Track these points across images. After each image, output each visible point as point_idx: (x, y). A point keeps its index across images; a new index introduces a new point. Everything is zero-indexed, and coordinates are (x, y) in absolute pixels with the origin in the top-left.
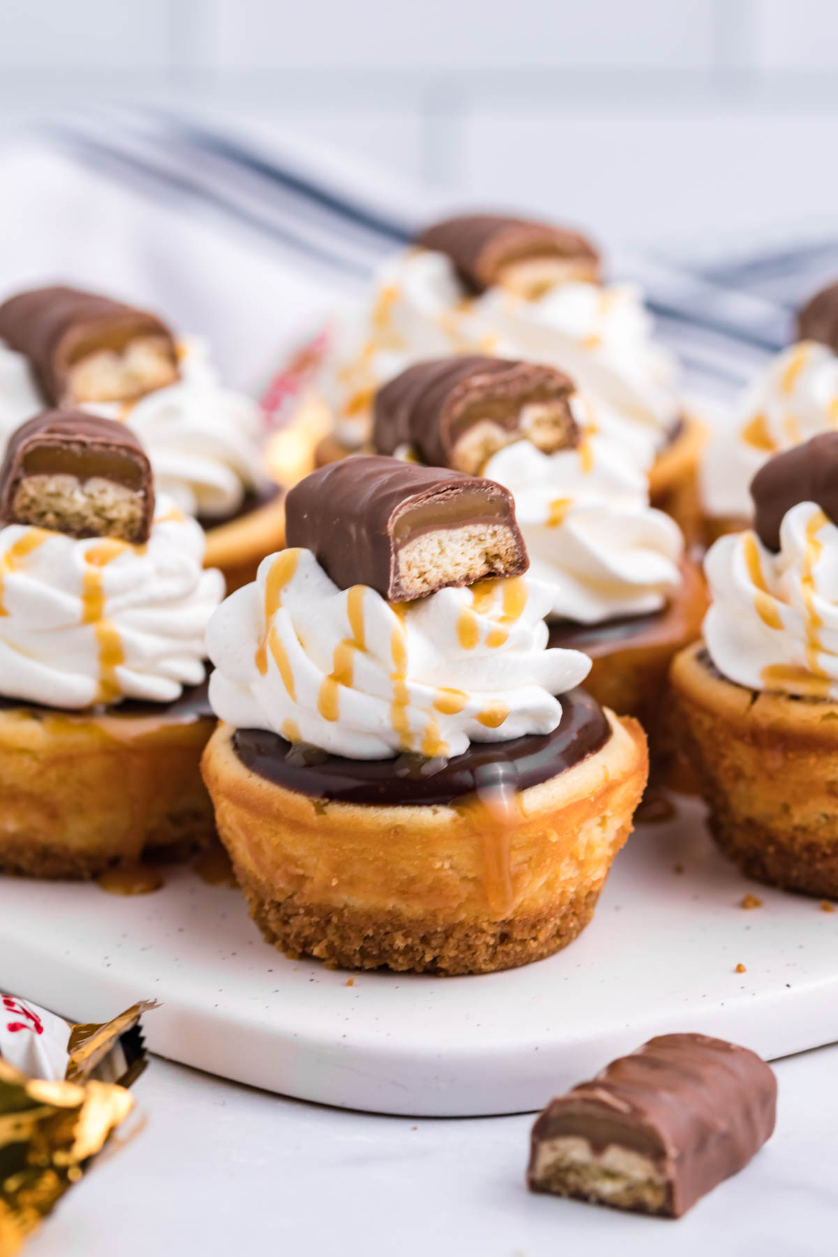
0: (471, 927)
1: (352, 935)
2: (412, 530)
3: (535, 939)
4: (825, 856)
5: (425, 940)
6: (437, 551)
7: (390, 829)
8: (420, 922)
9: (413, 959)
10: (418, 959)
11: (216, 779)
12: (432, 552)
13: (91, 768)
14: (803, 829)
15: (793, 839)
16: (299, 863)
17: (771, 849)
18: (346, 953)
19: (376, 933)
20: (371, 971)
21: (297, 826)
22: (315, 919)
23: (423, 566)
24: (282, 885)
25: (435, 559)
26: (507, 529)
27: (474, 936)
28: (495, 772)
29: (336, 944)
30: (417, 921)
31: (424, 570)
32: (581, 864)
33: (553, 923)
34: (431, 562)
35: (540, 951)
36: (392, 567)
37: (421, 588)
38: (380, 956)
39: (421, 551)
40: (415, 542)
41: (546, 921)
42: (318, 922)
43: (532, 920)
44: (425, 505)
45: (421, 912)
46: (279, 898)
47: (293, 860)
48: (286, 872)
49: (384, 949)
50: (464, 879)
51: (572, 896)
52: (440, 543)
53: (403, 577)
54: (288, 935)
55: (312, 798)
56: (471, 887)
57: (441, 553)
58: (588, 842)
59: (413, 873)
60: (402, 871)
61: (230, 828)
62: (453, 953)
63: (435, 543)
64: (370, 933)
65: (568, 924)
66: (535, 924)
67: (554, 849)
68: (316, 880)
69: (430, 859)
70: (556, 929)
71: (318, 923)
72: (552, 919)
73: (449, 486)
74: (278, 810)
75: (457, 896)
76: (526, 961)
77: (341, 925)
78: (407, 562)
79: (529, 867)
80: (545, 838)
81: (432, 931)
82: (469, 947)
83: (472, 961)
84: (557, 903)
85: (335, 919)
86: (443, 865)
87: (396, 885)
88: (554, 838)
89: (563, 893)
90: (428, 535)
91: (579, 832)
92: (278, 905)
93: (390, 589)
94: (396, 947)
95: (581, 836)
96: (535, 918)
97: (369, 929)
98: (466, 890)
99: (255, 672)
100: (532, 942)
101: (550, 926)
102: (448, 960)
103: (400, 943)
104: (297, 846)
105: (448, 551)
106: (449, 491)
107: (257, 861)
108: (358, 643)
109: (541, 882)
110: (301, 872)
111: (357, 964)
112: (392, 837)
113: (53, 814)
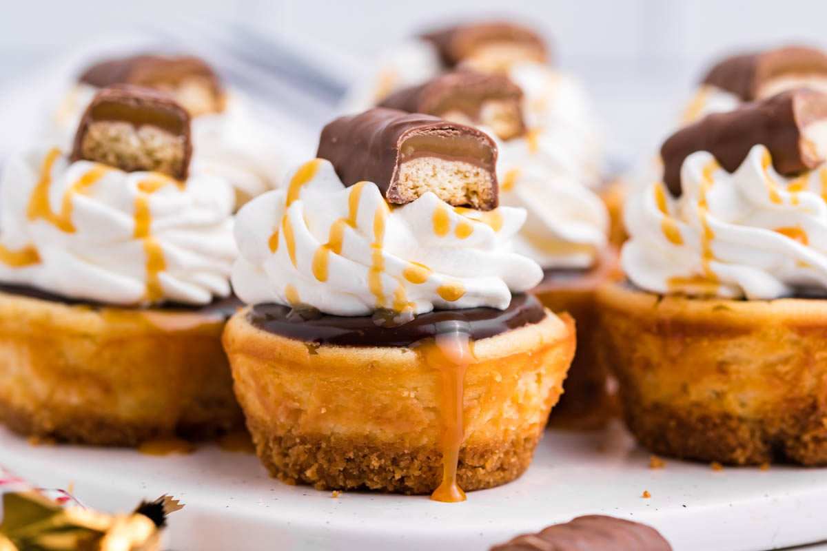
0: (431, 451)
1: (337, 458)
2: (415, 151)
3: (483, 467)
4: (715, 426)
5: (395, 462)
6: (431, 173)
7: (368, 365)
8: (391, 445)
9: (386, 478)
10: (389, 478)
11: (233, 341)
12: (427, 172)
13: (138, 350)
14: (698, 405)
15: (690, 413)
16: (296, 398)
17: (673, 423)
18: (332, 474)
19: (356, 455)
20: (352, 490)
21: (294, 365)
22: (309, 446)
23: (418, 182)
24: (282, 420)
25: (427, 178)
26: (487, 174)
27: (434, 459)
28: (453, 326)
29: (325, 466)
30: (389, 444)
31: (417, 184)
32: (520, 409)
33: (498, 455)
34: (424, 180)
35: (487, 479)
36: (394, 174)
37: (412, 197)
38: (359, 478)
39: (418, 170)
40: (415, 161)
41: (493, 453)
42: (311, 448)
43: (481, 449)
44: (430, 134)
45: (392, 435)
46: (281, 433)
47: (290, 397)
48: (286, 408)
49: (363, 470)
50: (427, 409)
51: (514, 437)
52: (434, 168)
53: (401, 184)
54: (286, 465)
55: (306, 343)
56: (432, 415)
57: (432, 176)
58: (526, 391)
59: (386, 401)
60: (377, 400)
61: (244, 382)
62: (417, 473)
63: (430, 167)
64: (351, 455)
65: (510, 460)
66: (484, 453)
67: (499, 389)
68: (309, 411)
69: (400, 389)
70: (500, 462)
71: (310, 450)
72: (497, 451)
73: (451, 127)
74: (280, 354)
75: (420, 422)
76: (475, 486)
77: (328, 449)
78: (406, 174)
79: (479, 403)
80: (491, 380)
81: (401, 453)
82: (430, 469)
83: (433, 481)
84: (501, 438)
85: (324, 445)
86: (409, 395)
87: (372, 411)
88: (498, 378)
89: (506, 431)
90: (427, 159)
91: (518, 379)
92: (279, 440)
93: (388, 191)
94: (372, 467)
95: (520, 382)
96: (483, 448)
97: (350, 452)
98: (428, 417)
99: (268, 251)
100: (480, 469)
101: (495, 458)
102: (413, 479)
103: (375, 463)
104: (295, 384)
105: (439, 176)
106: (450, 130)
107: (264, 404)
108: (352, 222)
109: (488, 416)
110: (297, 405)
111: (341, 484)
112: (369, 371)
113: (107, 388)
